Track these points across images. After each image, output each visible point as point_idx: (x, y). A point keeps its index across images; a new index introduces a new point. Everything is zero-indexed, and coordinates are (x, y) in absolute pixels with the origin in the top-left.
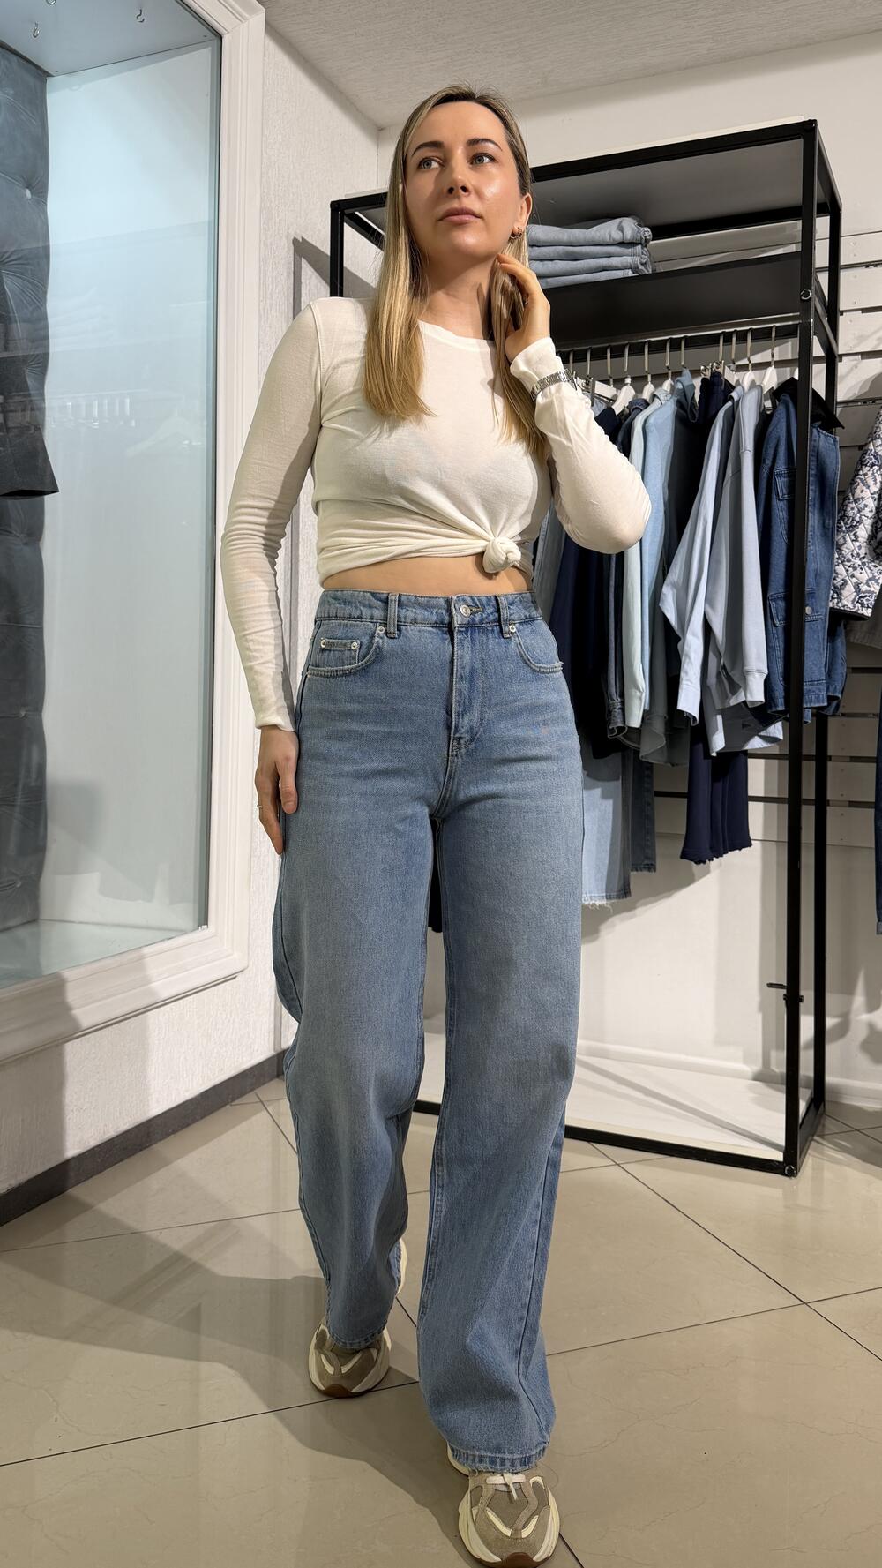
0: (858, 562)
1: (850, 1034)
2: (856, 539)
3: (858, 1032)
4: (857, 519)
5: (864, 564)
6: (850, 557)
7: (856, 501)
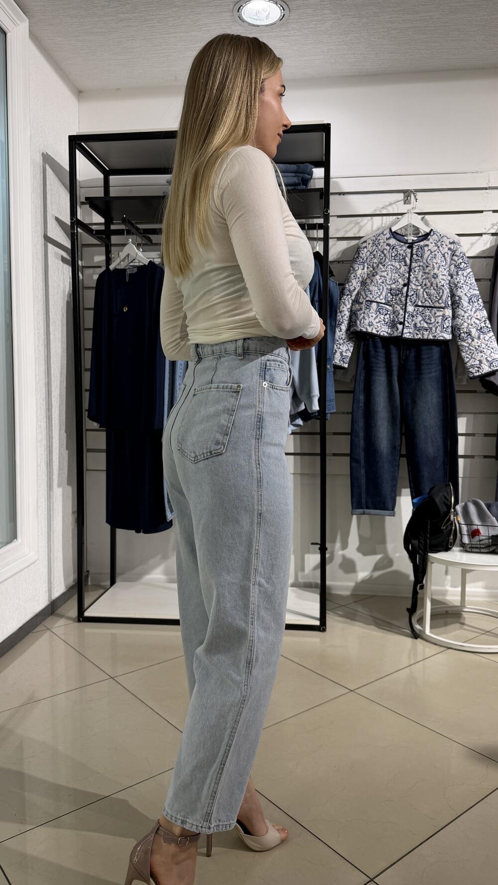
0: (342, 342)
1: (334, 562)
2: (341, 331)
3: (338, 560)
4: (341, 321)
5: (344, 342)
6: (338, 339)
7: (340, 312)
